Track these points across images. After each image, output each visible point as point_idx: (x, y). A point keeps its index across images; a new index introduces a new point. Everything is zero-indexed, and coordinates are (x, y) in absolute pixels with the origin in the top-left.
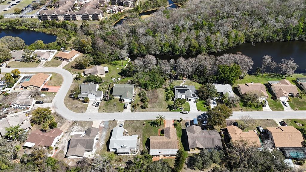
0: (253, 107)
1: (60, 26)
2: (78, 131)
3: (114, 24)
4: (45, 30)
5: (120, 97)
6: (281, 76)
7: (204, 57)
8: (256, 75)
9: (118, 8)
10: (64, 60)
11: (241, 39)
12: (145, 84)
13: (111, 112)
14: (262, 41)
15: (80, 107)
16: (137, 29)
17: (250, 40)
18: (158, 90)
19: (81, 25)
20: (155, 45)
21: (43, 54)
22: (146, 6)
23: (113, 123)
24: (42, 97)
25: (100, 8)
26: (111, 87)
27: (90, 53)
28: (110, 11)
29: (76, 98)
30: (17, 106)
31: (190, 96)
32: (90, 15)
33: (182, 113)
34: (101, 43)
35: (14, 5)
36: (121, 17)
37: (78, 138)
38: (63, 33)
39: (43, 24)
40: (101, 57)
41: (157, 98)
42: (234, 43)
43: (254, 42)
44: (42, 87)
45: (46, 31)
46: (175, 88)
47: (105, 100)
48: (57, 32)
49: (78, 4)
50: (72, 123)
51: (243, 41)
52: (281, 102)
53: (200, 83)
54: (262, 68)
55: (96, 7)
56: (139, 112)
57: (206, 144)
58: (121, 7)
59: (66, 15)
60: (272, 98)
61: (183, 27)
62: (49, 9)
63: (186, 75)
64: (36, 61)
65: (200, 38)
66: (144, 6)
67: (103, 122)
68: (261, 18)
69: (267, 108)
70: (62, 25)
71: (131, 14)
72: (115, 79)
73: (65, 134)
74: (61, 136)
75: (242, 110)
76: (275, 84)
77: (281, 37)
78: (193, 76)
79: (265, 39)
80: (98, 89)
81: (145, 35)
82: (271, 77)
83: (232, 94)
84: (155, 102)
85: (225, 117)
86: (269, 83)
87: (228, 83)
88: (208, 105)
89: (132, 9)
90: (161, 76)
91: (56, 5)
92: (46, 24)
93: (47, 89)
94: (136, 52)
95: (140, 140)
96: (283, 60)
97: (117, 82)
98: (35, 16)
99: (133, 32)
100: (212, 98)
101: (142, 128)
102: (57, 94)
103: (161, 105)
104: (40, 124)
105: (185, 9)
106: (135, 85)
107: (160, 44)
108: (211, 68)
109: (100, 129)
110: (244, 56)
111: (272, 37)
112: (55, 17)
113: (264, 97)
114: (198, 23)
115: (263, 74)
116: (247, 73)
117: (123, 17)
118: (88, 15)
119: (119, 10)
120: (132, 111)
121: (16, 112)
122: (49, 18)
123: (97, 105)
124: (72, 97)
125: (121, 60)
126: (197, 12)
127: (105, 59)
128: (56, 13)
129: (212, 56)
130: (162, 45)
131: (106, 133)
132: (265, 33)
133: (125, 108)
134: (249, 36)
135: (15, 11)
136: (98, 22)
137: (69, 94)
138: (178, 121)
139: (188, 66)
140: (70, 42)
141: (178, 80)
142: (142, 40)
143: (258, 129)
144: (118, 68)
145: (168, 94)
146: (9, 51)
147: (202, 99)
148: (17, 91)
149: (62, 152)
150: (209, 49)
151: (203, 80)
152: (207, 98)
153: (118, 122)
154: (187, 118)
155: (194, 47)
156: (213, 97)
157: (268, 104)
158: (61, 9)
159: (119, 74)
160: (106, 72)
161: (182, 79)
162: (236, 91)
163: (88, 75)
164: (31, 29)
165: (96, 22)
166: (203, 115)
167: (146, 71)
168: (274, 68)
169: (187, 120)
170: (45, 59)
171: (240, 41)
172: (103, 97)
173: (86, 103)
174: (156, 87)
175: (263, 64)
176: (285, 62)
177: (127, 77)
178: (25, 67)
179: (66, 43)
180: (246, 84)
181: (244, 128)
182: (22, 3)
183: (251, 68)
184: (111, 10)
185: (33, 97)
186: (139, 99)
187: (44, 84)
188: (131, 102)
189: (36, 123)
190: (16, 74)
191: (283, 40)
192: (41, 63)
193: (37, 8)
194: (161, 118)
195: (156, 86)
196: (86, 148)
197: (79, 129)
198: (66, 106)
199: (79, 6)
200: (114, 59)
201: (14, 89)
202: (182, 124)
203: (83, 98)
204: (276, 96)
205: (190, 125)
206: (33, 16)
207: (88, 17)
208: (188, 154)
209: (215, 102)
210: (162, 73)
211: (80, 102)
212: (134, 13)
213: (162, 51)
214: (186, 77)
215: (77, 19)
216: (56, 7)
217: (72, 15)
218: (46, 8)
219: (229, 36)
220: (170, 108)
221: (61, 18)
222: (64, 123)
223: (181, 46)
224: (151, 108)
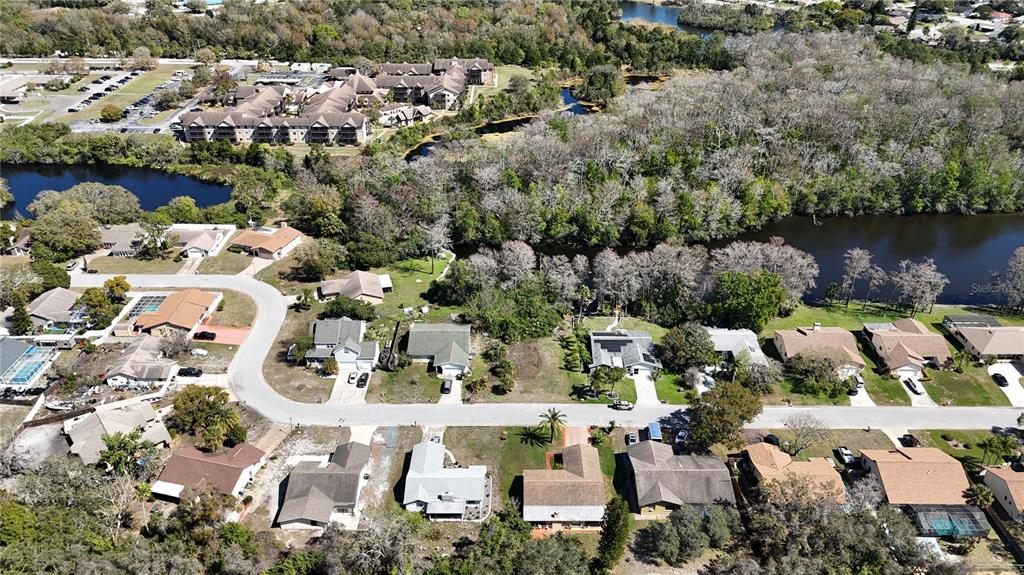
0: (821, 394)
1: (243, 158)
2: (310, 454)
3: (404, 155)
4: (197, 170)
5: (427, 361)
6: (900, 312)
7: (674, 251)
8: (828, 307)
9: (414, 110)
10: (257, 255)
11: (779, 205)
12: (501, 326)
13: (404, 403)
14: (841, 213)
15: (310, 387)
16: (477, 171)
17: (805, 208)
18: (541, 341)
19: (307, 157)
20: (530, 216)
21: (196, 235)
22: (496, 107)
23: (414, 433)
24: (198, 358)
25: (360, 110)
26: (401, 332)
27: (337, 234)
28: (391, 119)
29: (298, 360)
30: (125, 380)
31: (635, 361)
32: (332, 128)
33: (615, 407)
34: (368, 207)
35: (99, 95)
36: (423, 137)
37: (312, 471)
38: (254, 178)
39: (190, 153)
40: (369, 246)
41: (538, 364)
42: (759, 215)
43: (817, 216)
44: (197, 328)
45: (200, 171)
46: (593, 338)
47: (386, 369)
48: (233, 174)
49: (294, 96)
50: (289, 431)
51: (786, 211)
52: (901, 381)
53: (662, 325)
54: (844, 285)
55: (349, 106)
56: (489, 402)
57: (688, 492)
58: (422, 108)
59: (259, 128)
60: (875, 371)
61: (609, 166)
62: (208, 110)
63: (624, 302)
64: (174, 255)
65: (659, 199)
66: (492, 107)
67: (380, 430)
68: (836, 148)
69: (862, 398)
70: (248, 154)
71: (451, 129)
72: (411, 309)
73: (270, 463)
74: (259, 466)
75: (789, 402)
76: (884, 332)
77: (896, 201)
78: (642, 306)
79: (849, 207)
80: (365, 337)
81: (498, 187)
82: (871, 314)
83: (758, 357)
84: (533, 377)
85: (743, 418)
86: (865, 330)
87: (746, 327)
88: (690, 388)
89: (454, 114)
90: (549, 302)
91: (228, 99)
92: (201, 150)
93: (212, 336)
94: (471, 235)
95: (493, 480)
96: (904, 264)
97: (420, 317)
98: (165, 129)
99: (465, 178)
100: (700, 365)
101: (496, 449)
102: (240, 350)
103: (550, 386)
104: (193, 434)
105: (613, 118)
106: (472, 327)
107: (543, 215)
108: (695, 281)
109: (373, 449)
110: (790, 250)
111: (869, 200)
112: (226, 133)
113: (851, 367)
114: (653, 158)
115: (847, 304)
116: (802, 298)
117: (428, 138)
118: (326, 128)
119: (418, 117)
120: (466, 401)
121: (121, 399)
122: (209, 134)
123: (362, 382)
124: (286, 361)
125: (428, 258)
126: (650, 125)
127: (382, 254)
128: (229, 121)
129: (699, 248)
130: (549, 216)
131: (392, 459)
132: (852, 190)
133: (444, 390)
134: (803, 197)
135: (105, 114)
136: (356, 148)
137: (277, 351)
138: (603, 429)
139: (627, 273)
140: (273, 205)
141: (598, 315)
142: (491, 202)
143: (838, 455)
144: (419, 281)
145: (570, 355)
146: (94, 226)
147: (672, 371)
148: (123, 341)
149: (262, 510)
150: (687, 232)
151: (674, 315)
152: (687, 365)
153: (425, 432)
154: (630, 422)
155: (643, 225)
156: (704, 364)
157: (863, 388)
158: (245, 110)
159: (423, 296)
160: (386, 290)
161: (612, 314)
162: (770, 348)
163: (333, 298)
164: (153, 165)
165: (349, 150)
166: (677, 414)
167: (504, 286)
168: (879, 286)
169: (630, 429)
170: (200, 250)
171: (776, 209)
172: (379, 361)
173: (329, 374)
174: (535, 335)
175: (847, 273)
176: (908, 268)
177: (447, 304)
178: (140, 271)
179: (262, 208)
180: (799, 331)
181: (796, 452)
182: (122, 91)
183: (812, 284)
184: (394, 116)
185: (171, 357)
186: (487, 366)
187: (201, 321)
188: (463, 375)
189: (183, 431)
190: (118, 292)
191: (903, 209)
192: (188, 261)
193: (169, 107)
194: (554, 417)
195: (535, 331)
196: (336, 499)
197: (312, 447)
198: (270, 384)
199: (296, 104)
200: (408, 255)
201: (113, 334)
202: (613, 439)
203: (320, 361)
204: (886, 365)
205: (638, 441)
206: (159, 130)
207: (326, 134)
208: (635, 522)
209: (710, 379)
210: (550, 294)
211: (309, 374)
212: (464, 127)
213: (548, 235)
214: (623, 307)
215: (292, 140)
216: (229, 105)
217: (277, 127)
218: (198, 107)
219: (745, 196)
220: (579, 393)
221: (245, 137)
222: (265, 430)
223: (605, 219)
224: (521, 393)
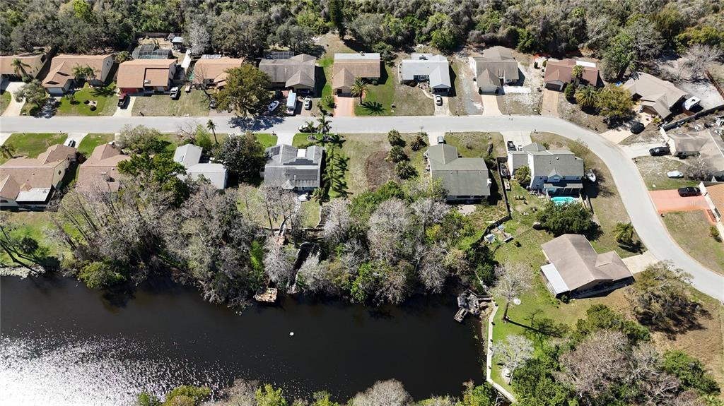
13: (472, 133)
56: (407, 134)
67: (480, 112)
101: (398, 100)
103: (359, 148)
120: (424, 134)
153: (448, 111)
169: (306, 115)
186: (413, 164)
224: (382, 142)
